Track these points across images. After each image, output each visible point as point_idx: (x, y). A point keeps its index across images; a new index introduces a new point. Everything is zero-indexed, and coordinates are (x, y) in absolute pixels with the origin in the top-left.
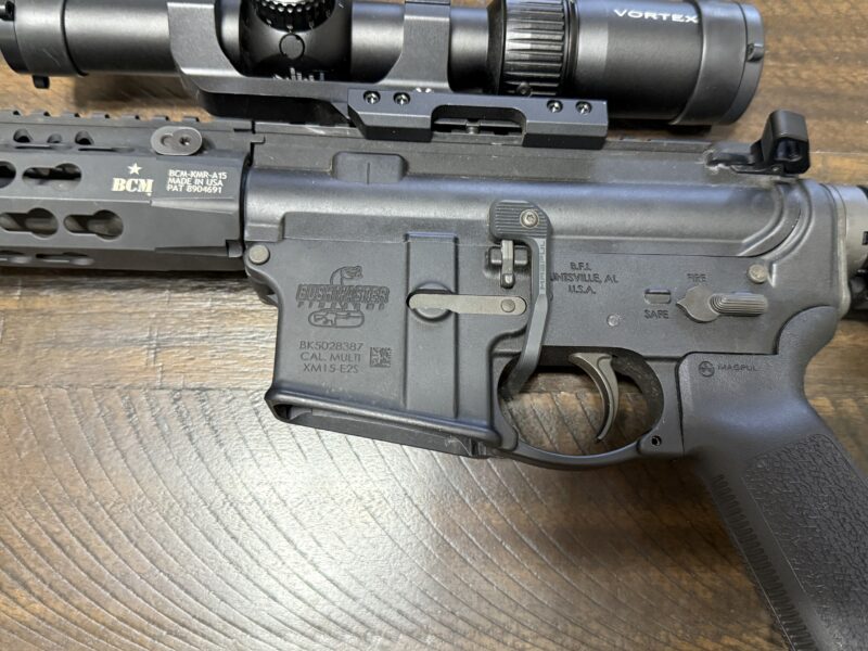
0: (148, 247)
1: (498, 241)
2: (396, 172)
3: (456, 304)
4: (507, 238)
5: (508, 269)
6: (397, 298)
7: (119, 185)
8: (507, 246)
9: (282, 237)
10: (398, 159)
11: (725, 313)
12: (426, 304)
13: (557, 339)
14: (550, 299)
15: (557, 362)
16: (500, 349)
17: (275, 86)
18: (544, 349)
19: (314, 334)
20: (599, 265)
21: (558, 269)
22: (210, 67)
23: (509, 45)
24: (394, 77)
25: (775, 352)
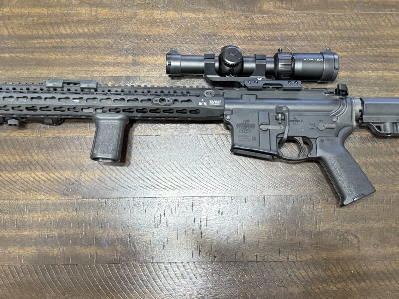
0: (206, 116)
1: (278, 113)
2: (255, 98)
3: (270, 127)
4: (280, 113)
5: (280, 119)
6: (257, 126)
7: (200, 104)
8: (280, 115)
9: (232, 114)
10: (255, 96)
11: (326, 128)
12: (263, 127)
13: (291, 134)
14: (289, 125)
15: (291, 139)
16: (278, 136)
17: (228, 78)
18: (288, 136)
19: (241, 134)
20: (300, 118)
21: (291, 119)
22: (213, 75)
23: (279, 66)
24: (254, 76)
25: (337, 136)
